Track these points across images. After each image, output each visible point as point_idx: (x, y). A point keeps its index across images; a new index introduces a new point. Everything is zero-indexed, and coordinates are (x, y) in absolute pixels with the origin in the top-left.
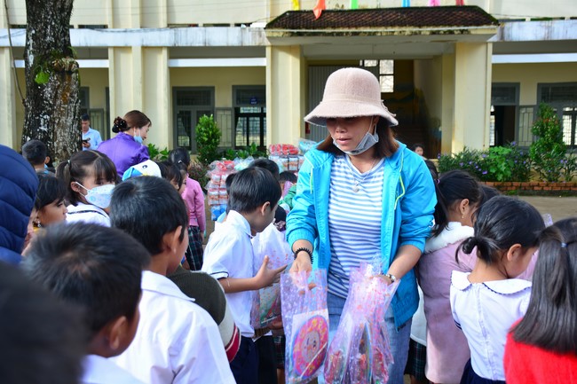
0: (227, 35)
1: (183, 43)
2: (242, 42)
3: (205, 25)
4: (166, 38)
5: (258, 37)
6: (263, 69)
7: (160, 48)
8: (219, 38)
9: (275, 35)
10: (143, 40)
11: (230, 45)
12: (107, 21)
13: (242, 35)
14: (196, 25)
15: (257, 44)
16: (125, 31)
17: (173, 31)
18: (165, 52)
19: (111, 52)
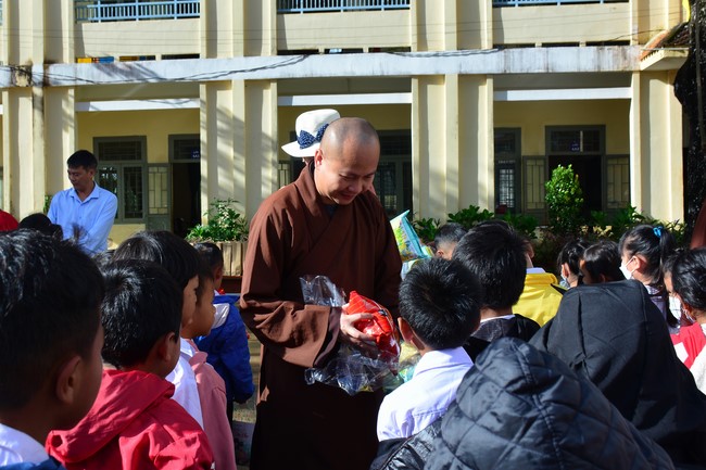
0: (579, 58)
1: (516, 69)
2: (599, 67)
3: (544, 45)
4: (493, 63)
5: (621, 59)
6: (627, 102)
7: (484, 77)
8: (566, 61)
9: (678, 54)
10: (460, 66)
11: (582, 70)
12: (411, 41)
13: (599, 58)
14: (533, 45)
15: (620, 70)
16: (436, 55)
17: (502, 53)
18: (490, 82)
19: (415, 83)
